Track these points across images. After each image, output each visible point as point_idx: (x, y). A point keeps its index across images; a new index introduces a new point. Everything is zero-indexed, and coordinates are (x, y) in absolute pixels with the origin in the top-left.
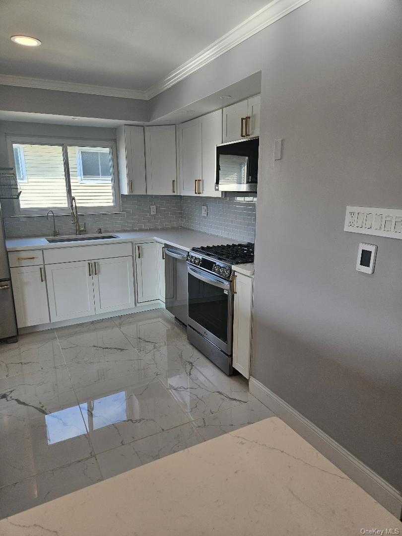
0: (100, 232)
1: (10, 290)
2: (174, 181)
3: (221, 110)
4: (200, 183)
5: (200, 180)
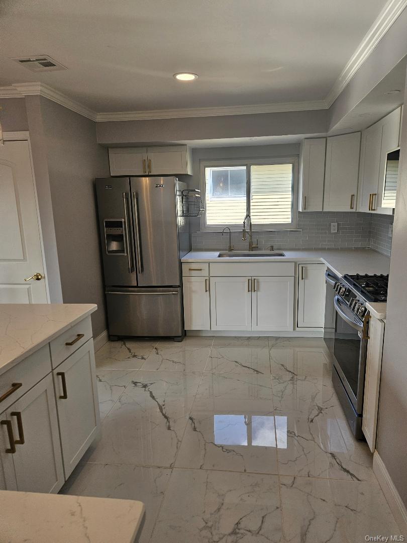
0: (272, 250)
1: (179, 296)
2: (354, 195)
3: (400, 107)
4: (375, 198)
5: (376, 194)
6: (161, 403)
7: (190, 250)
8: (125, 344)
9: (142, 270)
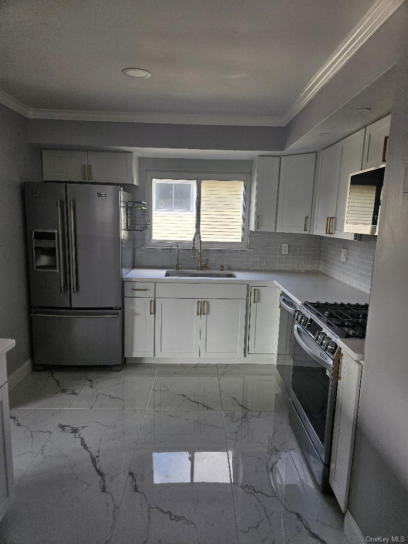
0: (222, 270)
1: (120, 320)
2: (307, 217)
3: (364, 129)
4: (332, 222)
5: (333, 218)
6: (95, 454)
7: (134, 267)
8: (52, 374)
9: (78, 289)
